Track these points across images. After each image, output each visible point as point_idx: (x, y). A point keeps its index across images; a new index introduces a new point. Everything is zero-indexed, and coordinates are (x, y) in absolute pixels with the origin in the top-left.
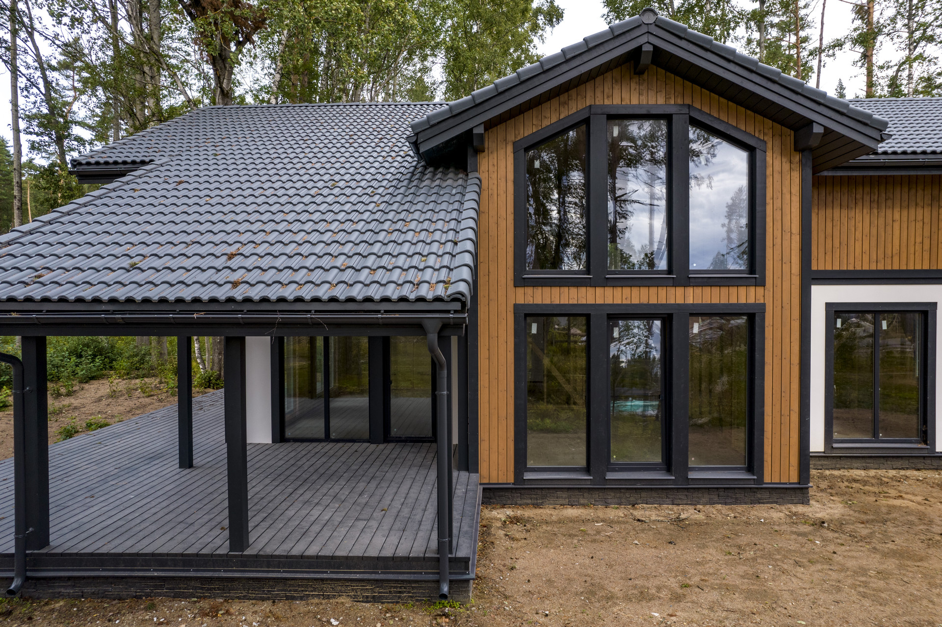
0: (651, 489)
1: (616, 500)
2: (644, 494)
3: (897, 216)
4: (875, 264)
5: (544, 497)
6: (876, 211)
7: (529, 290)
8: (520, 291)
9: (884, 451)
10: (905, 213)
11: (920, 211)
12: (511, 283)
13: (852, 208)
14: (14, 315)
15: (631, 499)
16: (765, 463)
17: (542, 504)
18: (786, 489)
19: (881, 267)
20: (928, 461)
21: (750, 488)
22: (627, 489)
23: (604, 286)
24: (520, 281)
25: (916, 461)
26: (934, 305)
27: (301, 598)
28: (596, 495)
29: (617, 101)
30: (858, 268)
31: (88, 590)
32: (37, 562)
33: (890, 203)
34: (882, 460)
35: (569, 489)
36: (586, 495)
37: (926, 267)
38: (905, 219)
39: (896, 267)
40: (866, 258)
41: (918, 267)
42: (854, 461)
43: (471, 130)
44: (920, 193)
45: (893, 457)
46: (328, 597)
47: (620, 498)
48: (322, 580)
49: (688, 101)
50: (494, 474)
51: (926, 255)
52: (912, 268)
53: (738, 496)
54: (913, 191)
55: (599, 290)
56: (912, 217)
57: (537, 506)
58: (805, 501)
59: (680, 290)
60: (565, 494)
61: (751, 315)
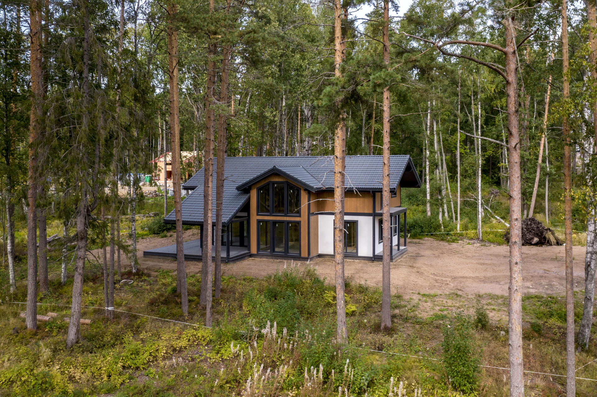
0: (281, 256)
11: (353, 199)
16: (301, 253)
17: (261, 258)
18: (305, 258)
20: (357, 258)
21: (299, 257)
22: (276, 256)
24: (258, 215)
25: (353, 257)
26: (358, 221)
28: (271, 257)
37: (355, 212)
50: (253, 252)
51: (355, 209)
53: (296, 259)
55: (271, 217)
58: (309, 261)
60: (265, 256)
61: (299, 223)
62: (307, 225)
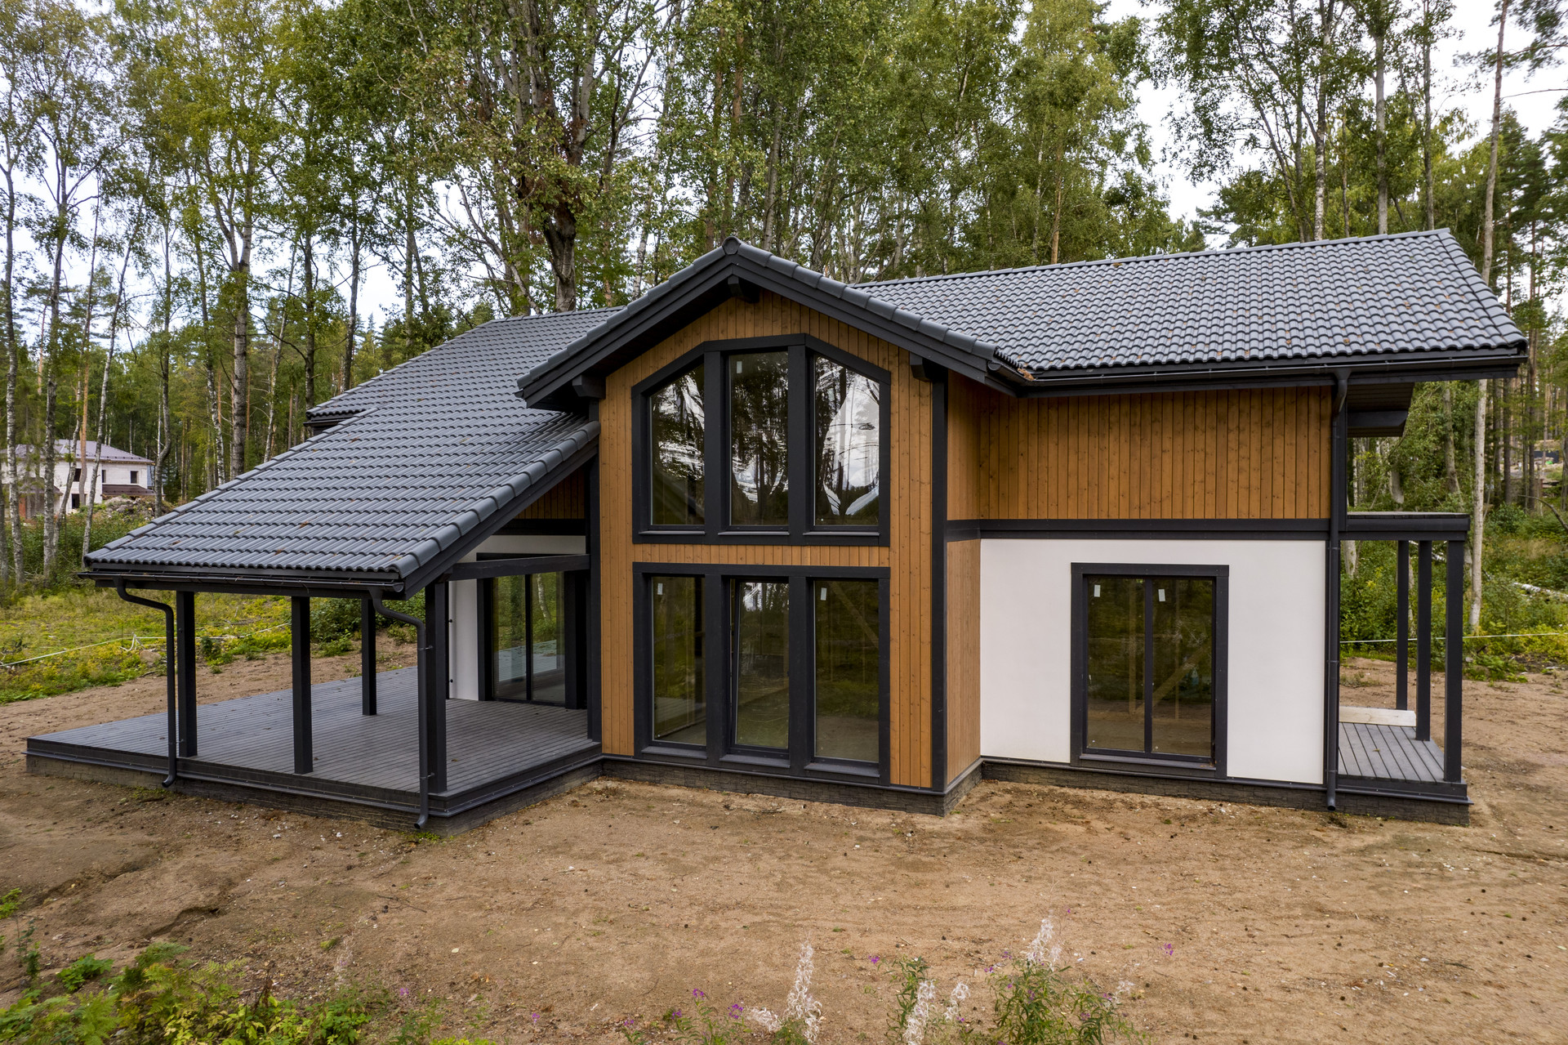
0: (768, 777)
1: (733, 787)
2: (760, 783)
3: (1167, 445)
4: (1137, 510)
5: (661, 775)
6: (1137, 438)
7: (647, 547)
8: (640, 548)
9: (1153, 770)
10: (1179, 440)
11: (1200, 437)
12: (630, 539)
13: (1104, 435)
14: (145, 575)
15: (748, 786)
16: (892, 761)
17: (659, 782)
18: (917, 794)
19: (1145, 516)
20: (1217, 789)
21: (875, 789)
22: (743, 775)
23: (718, 544)
24: (639, 538)
25: (1197, 786)
26: (1225, 569)
27: (337, 818)
28: (712, 778)
29: (731, 335)
30: (1114, 516)
31: (212, 792)
32: (187, 766)
33: (1157, 426)
34: (1151, 783)
35: (685, 768)
36: (702, 776)
37: (1210, 516)
38: (1179, 448)
39: (1167, 516)
40: (1124, 503)
41: (1199, 516)
42: (1111, 779)
43: (570, 382)
44: (1200, 410)
45: (1166, 779)
46: (353, 819)
47: (736, 784)
48: (349, 803)
49: (805, 330)
50: (616, 744)
51: (1210, 499)
52: (1189, 517)
53: (861, 796)
54: (1190, 410)
55: (714, 549)
56: (1189, 447)
57: (653, 783)
58: (939, 812)
59: (796, 550)
60: (681, 774)
61: (876, 581)
62: (927, 595)
